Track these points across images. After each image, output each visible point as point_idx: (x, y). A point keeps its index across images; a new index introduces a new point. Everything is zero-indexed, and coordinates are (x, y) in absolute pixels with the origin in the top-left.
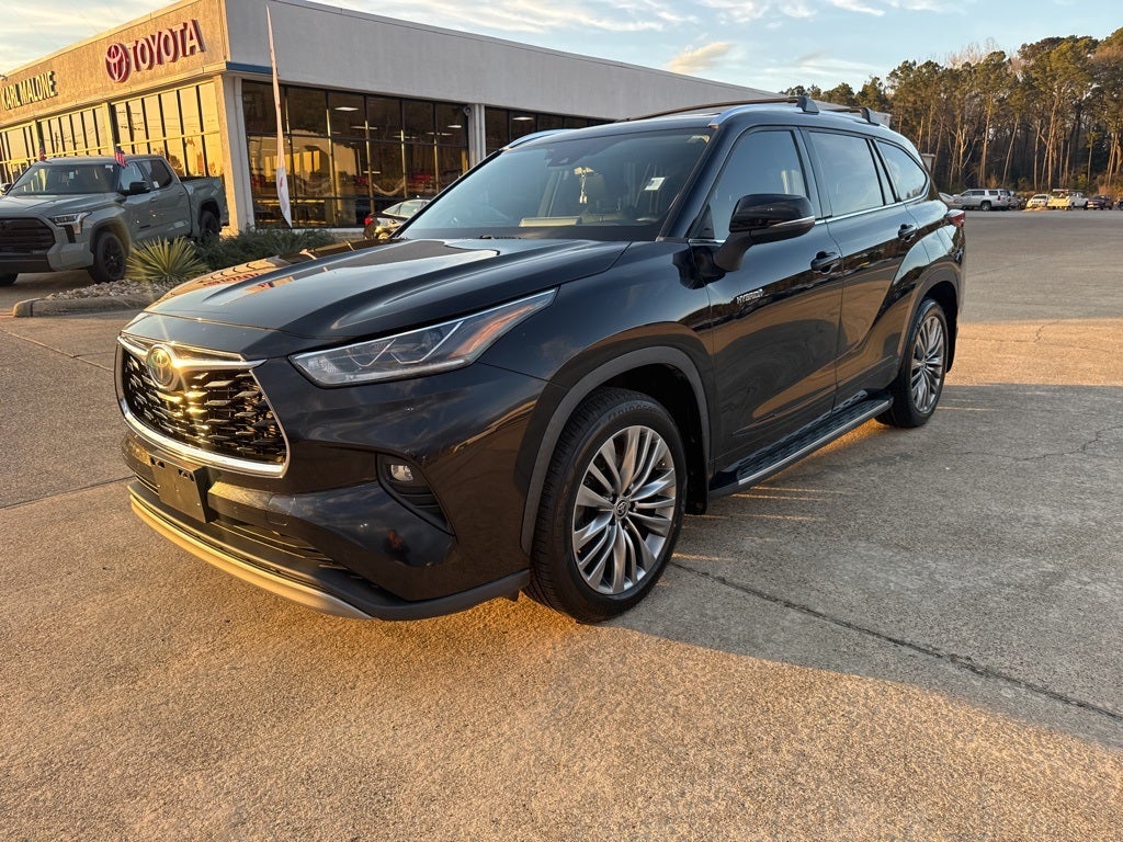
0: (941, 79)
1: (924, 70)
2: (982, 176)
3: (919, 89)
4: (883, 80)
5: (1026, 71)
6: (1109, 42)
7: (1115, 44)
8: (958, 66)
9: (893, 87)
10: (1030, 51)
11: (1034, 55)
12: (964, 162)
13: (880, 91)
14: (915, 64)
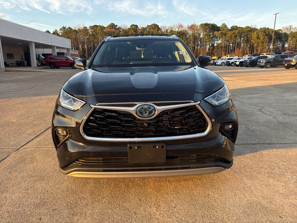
0: (73, 32)
1: (69, 29)
2: (87, 56)
3: (68, 34)
4: (58, 30)
5: (92, 32)
6: (107, 27)
7: (109, 28)
8: (77, 29)
9: (61, 33)
10: (92, 28)
11: (92, 29)
12: (82, 53)
13: (58, 33)
14: (66, 27)
